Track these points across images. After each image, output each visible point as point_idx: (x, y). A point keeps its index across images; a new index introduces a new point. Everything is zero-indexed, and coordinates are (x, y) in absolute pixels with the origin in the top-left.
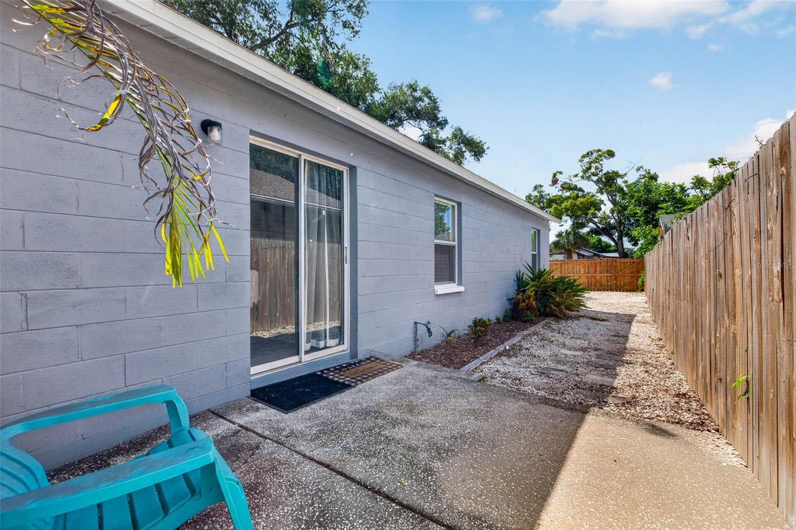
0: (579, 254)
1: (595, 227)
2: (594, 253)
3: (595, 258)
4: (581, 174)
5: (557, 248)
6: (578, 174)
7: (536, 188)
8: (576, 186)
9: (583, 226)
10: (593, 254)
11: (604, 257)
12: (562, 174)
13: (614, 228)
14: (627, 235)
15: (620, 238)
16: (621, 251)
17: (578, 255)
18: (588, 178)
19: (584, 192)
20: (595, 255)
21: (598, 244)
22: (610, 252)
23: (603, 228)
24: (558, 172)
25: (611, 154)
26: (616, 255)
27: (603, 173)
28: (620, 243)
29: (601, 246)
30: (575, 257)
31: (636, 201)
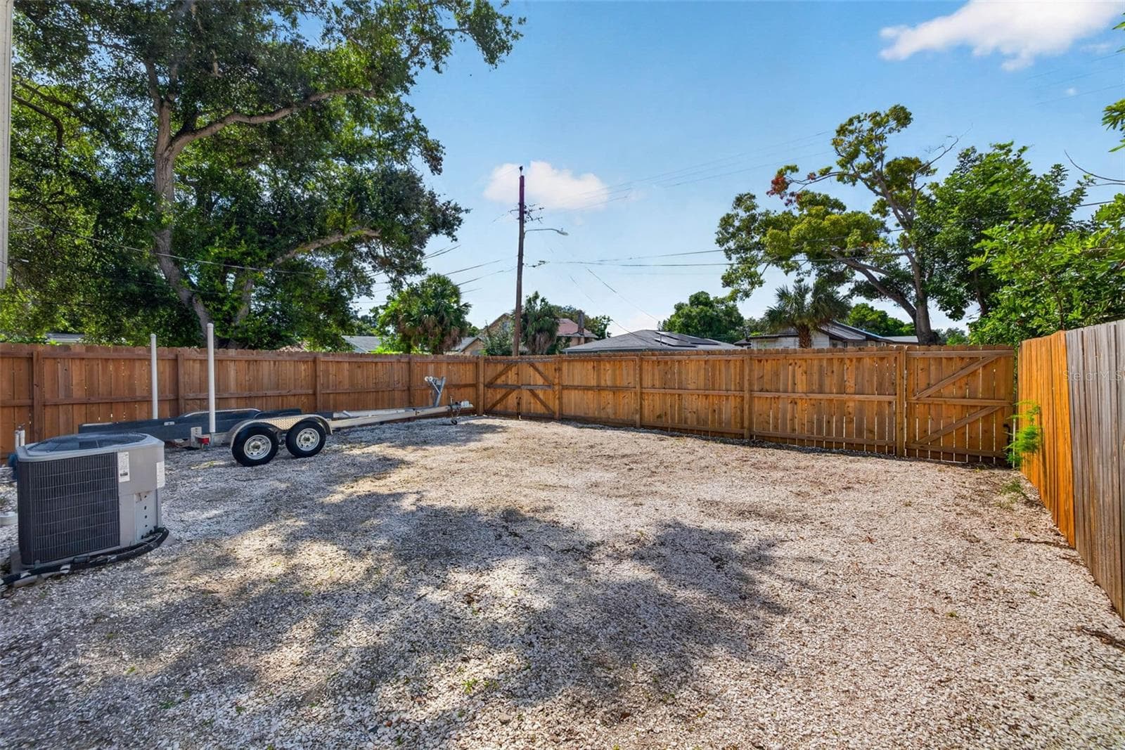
0: (833, 338)
1: (866, 279)
2: (867, 335)
3: (869, 346)
4: (837, 169)
5: (777, 323)
6: (831, 168)
7: (739, 201)
8: (827, 197)
9: (841, 279)
10: (864, 337)
11: (889, 342)
12: (797, 170)
13: (906, 278)
14: (938, 292)
15: (922, 301)
16: (923, 330)
17: (830, 338)
18: (854, 179)
19: (844, 209)
20: (869, 338)
21: (881, 322)
22: (901, 334)
23: (883, 280)
24: (788, 168)
25: (902, 117)
26: (914, 339)
27: (885, 163)
28: (920, 313)
29: (887, 325)
30: (821, 342)
31: (961, 210)
